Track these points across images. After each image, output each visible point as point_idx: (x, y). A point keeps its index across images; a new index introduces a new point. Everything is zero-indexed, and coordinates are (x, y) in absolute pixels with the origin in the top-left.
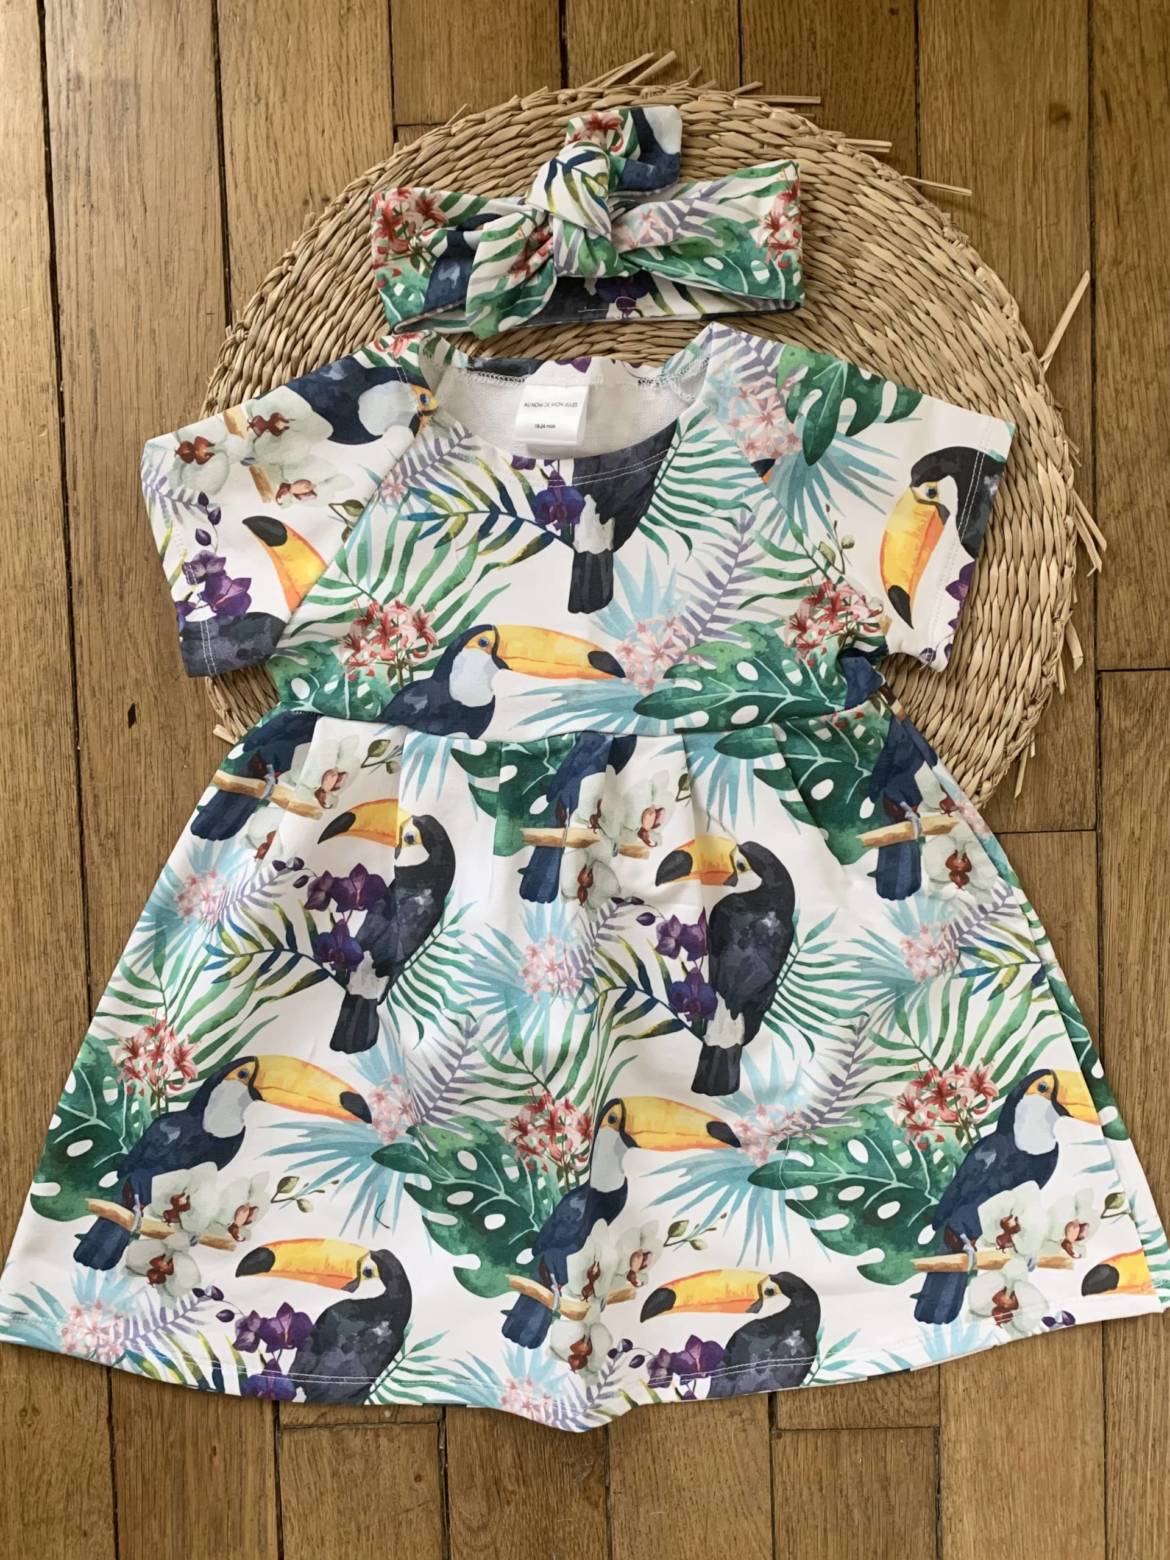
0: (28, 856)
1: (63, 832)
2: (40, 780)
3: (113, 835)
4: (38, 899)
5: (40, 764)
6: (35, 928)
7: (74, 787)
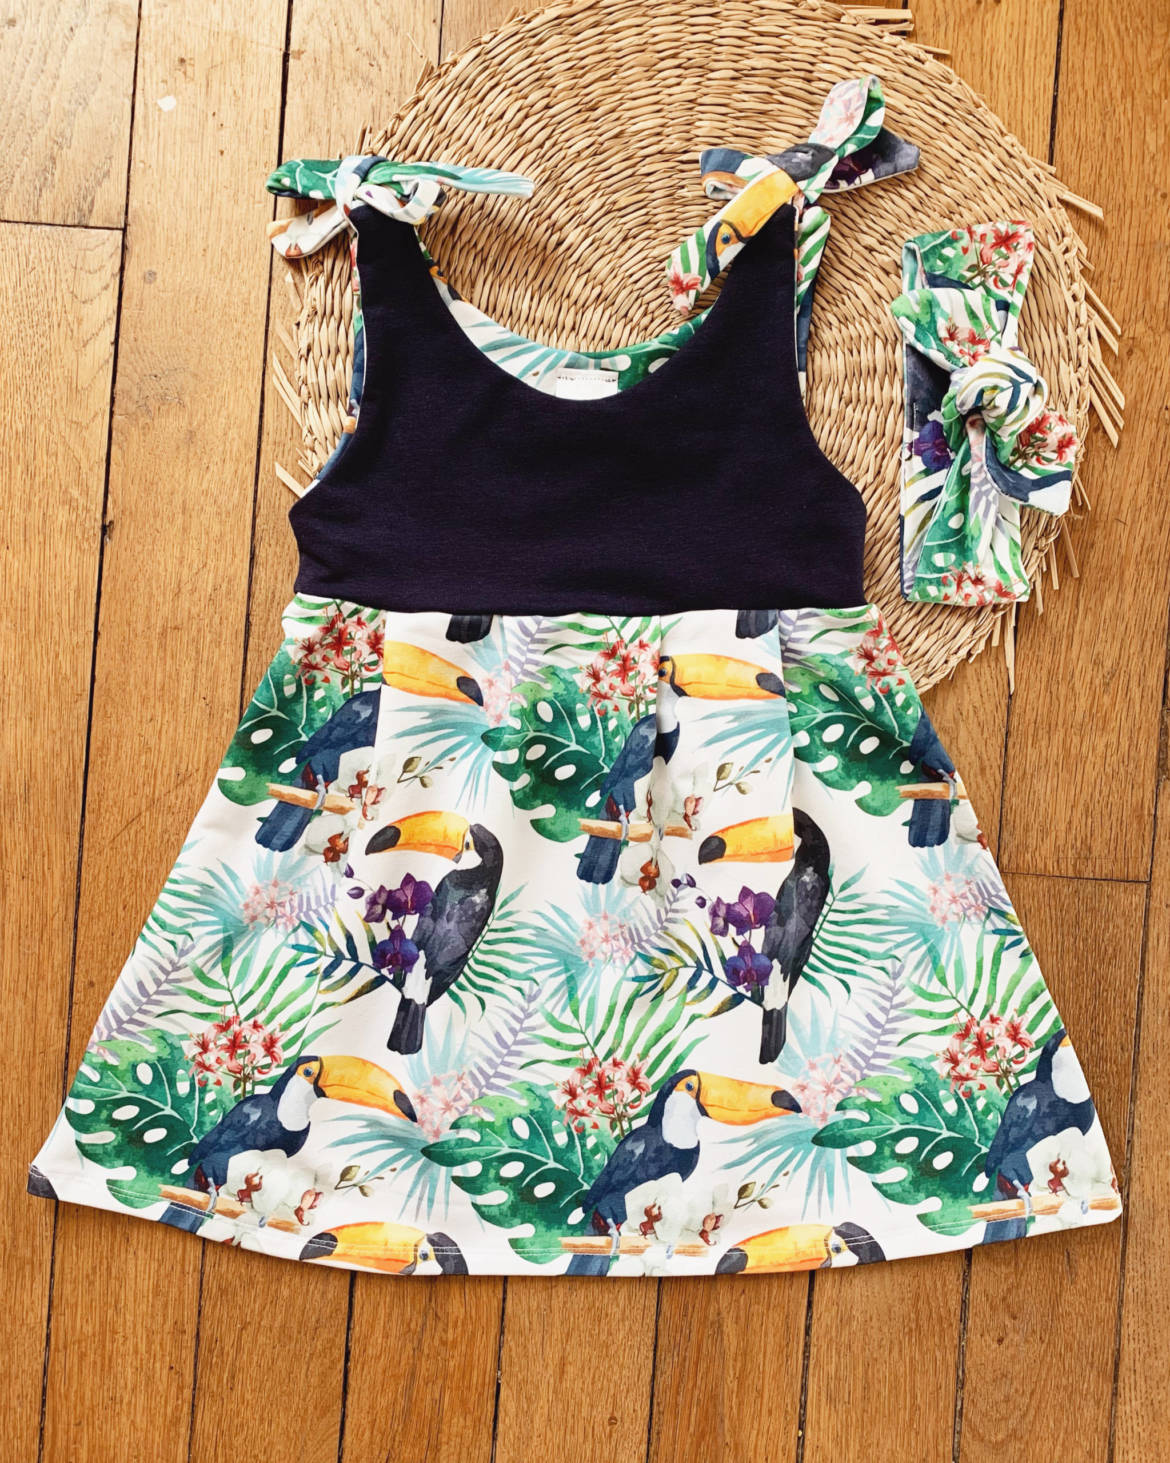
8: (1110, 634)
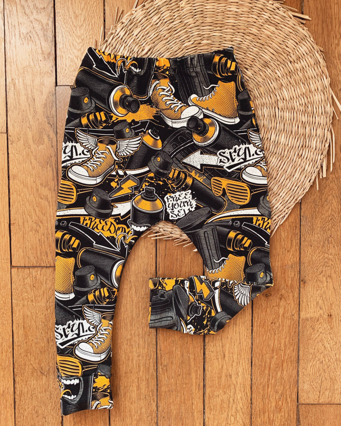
0: (142, 371)
1: (152, 365)
2: (146, 351)
3: (166, 366)
4: (144, 383)
5: (146, 346)
6: (143, 391)
7: (155, 353)
8: (280, 384)
